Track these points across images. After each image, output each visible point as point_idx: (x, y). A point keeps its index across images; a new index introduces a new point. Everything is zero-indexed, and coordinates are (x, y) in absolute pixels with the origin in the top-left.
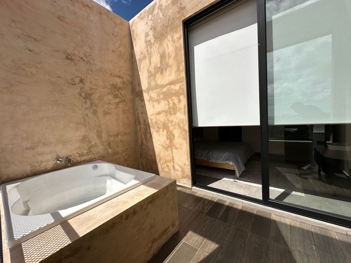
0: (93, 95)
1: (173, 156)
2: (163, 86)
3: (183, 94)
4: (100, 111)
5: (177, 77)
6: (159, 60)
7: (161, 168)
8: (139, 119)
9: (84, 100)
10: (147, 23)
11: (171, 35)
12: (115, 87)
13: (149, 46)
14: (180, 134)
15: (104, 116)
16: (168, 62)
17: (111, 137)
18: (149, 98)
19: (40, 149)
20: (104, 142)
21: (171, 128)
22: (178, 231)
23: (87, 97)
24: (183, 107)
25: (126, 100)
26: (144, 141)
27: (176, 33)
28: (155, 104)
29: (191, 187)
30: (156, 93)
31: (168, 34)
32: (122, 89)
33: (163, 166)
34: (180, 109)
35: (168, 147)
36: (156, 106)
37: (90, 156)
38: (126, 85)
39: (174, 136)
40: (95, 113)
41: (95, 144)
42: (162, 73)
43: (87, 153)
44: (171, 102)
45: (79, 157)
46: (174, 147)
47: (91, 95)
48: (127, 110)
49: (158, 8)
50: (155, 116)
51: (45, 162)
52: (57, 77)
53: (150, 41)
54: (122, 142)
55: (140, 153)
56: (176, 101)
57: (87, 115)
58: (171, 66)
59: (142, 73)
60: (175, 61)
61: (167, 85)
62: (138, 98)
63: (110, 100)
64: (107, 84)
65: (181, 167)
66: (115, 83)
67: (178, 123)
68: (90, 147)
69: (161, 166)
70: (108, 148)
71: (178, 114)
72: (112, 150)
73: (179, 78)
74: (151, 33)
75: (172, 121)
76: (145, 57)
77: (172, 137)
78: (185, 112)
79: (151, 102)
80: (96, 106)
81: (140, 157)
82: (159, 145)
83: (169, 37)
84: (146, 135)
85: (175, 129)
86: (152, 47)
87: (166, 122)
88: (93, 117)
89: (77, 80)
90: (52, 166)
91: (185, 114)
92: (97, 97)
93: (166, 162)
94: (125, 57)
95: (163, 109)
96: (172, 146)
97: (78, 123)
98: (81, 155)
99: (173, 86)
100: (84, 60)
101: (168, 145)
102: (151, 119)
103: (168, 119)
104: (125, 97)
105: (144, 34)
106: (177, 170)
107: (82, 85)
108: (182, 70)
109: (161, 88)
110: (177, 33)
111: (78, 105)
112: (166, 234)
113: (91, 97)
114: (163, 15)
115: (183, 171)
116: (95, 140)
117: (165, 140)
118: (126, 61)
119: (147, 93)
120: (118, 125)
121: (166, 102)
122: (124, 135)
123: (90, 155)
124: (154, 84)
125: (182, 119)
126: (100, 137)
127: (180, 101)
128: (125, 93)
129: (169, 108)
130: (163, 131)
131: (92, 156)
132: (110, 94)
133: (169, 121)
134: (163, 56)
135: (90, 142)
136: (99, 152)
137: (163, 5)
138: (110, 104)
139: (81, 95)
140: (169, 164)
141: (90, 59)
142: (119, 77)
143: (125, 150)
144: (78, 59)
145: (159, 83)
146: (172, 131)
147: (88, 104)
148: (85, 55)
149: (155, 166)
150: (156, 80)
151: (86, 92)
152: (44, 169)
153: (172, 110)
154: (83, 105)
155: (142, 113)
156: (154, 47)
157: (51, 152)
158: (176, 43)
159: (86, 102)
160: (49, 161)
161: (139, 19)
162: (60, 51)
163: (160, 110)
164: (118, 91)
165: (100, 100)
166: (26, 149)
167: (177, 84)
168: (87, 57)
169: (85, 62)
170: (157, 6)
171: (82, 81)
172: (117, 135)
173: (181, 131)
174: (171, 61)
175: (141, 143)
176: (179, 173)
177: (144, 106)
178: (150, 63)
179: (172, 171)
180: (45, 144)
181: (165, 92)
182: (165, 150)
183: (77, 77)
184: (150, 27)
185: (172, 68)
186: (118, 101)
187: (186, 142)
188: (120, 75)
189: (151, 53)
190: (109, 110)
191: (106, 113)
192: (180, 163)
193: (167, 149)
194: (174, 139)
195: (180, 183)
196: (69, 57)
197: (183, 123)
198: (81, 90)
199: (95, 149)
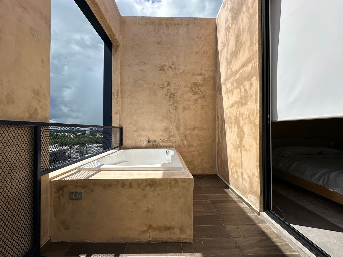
0: (176, 94)
1: (242, 160)
2: (236, 72)
3: (256, 76)
4: (180, 107)
5: (250, 54)
6: (234, 43)
7: (232, 172)
8: (218, 114)
10: (227, 8)
11: (245, 4)
12: (196, 85)
13: (228, 32)
14: (250, 131)
15: (183, 111)
16: (242, 41)
17: (188, 130)
18: (225, 90)
19: (141, 132)
20: (181, 134)
21: (242, 123)
23: (171, 96)
24: (255, 93)
25: (205, 96)
26: (221, 138)
28: (230, 95)
29: (258, 211)
30: (231, 82)
31: (243, 6)
32: (203, 86)
33: (233, 170)
34: (251, 97)
35: (238, 148)
36: (230, 98)
37: (169, 144)
38: (207, 81)
39: (244, 134)
40: (176, 108)
41: (174, 134)
42: (236, 56)
43: (167, 141)
44: (243, 89)
45: (162, 143)
46: (243, 148)
47: (174, 94)
48: (206, 105)
50: (229, 110)
51: (142, 141)
52: (153, 84)
53: (228, 26)
54: (198, 136)
55: (217, 152)
56: (247, 88)
57: (170, 111)
59: (222, 64)
60: (248, 34)
61: (240, 69)
62: (218, 92)
63: (190, 97)
64: (189, 83)
66: (196, 81)
67: (249, 116)
68: (170, 137)
69: (232, 170)
70: (184, 140)
71: (249, 103)
72: (187, 142)
74: (230, 16)
75: (243, 114)
76: (224, 46)
77: (242, 135)
78: (256, 100)
79: (227, 94)
80: (177, 103)
81: (217, 156)
82: (231, 144)
83: (244, 8)
84: (222, 132)
85: (246, 124)
86: (230, 32)
87: (237, 116)
88: (174, 112)
89: (165, 84)
90: (145, 145)
91: (256, 103)
92: (178, 95)
94: (208, 54)
95: (236, 100)
97: (163, 117)
98: (163, 141)
99: (245, 69)
101: (238, 144)
102: (226, 113)
104: (205, 93)
105: (225, 22)
106: (245, 180)
107: (169, 87)
108: (255, 42)
109: (235, 75)
111: (164, 103)
113: (174, 96)
115: (251, 183)
116: (174, 131)
117: (236, 138)
118: (209, 58)
119: (224, 85)
120: (195, 120)
121: (238, 91)
122: (200, 130)
123: (169, 142)
124: (229, 73)
125: (253, 110)
126: (178, 129)
127: (251, 85)
128: (205, 89)
129: (241, 98)
130: (235, 127)
131: (171, 143)
132: (190, 91)
133: (240, 114)
134: (238, 36)
135: (170, 132)
136: (176, 142)
138: (189, 100)
139: (167, 95)
140: (238, 169)
141: (176, 66)
142: (201, 74)
143: (200, 144)
144: (167, 68)
145: (233, 70)
146: (242, 126)
147: (172, 101)
148: (172, 64)
149: (226, 168)
150: (232, 67)
151: (171, 92)
152: (141, 146)
153: (243, 99)
154: (168, 103)
155: (220, 108)
157: (146, 135)
158: (250, 9)
159: (170, 100)
160: (144, 141)
162: (156, 66)
163: (233, 102)
164: (198, 88)
165: (181, 98)
166: (134, 131)
167: (249, 64)
168: (174, 65)
169: (172, 69)
171: (168, 84)
172: (194, 129)
173: (251, 127)
174: (245, 38)
175: (218, 141)
176: (247, 185)
177: (221, 100)
179: (240, 180)
180: (143, 130)
181: (238, 79)
182: (235, 151)
183: (165, 82)
184: (229, 10)
185: (245, 45)
186: (197, 97)
187: (256, 143)
188: (201, 73)
189: (229, 38)
190: (188, 106)
191: (185, 109)
192: (248, 171)
193: (237, 150)
194: (243, 137)
195: (247, 198)
196: (162, 68)
197: (253, 115)
198: (167, 91)
199: (173, 138)
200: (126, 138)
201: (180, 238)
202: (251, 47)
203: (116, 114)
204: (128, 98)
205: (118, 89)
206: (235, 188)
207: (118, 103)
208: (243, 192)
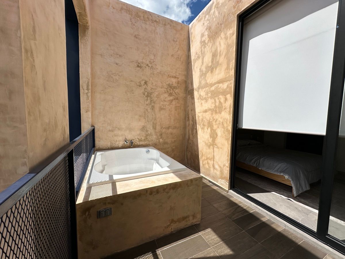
0: (153, 94)
1: (214, 155)
2: (212, 85)
3: (231, 94)
4: (157, 106)
5: (226, 76)
6: (210, 59)
7: (203, 164)
8: (188, 115)
9: (146, 98)
10: (204, 24)
11: (224, 33)
12: (171, 87)
13: (203, 46)
14: (223, 134)
15: (160, 111)
16: (218, 61)
17: (163, 129)
18: (198, 96)
19: (116, 132)
20: (157, 133)
21: (215, 127)
22: (199, 224)
23: (149, 95)
24: (229, 107)
25: (179, 98)
26: (191, 136)
27: (229, 29)
28: (203, 102)
29: (227, 190)
30: (205, 91)
31: (221, 32)
32: (177, 88)
33: (204, 162)
34: (225, 109)
35: (211, 145)
36: (203, 104)
37: (146, 142)
38: (180, 84)
39: (217, 135)
40: (153, 108)
41: (151, 133)
42: (212, 72)
43: (144, 139)
44: (217, 101)
45: (139, 142)
46: (216, 146)
47: (151, 94)
48: (179, 106)
49: (215, 7)
50: (202, 113)
51: (118, 141)
52: (130, 81)
53: (204, 41)
54: (172, 134)
55: (187, 147)
56: (222, 100)
57: (147, 110)
58: (221, 64)
59: (195, 72)
60: (225, 59)
61: (215, 84)
62: (190, 96)
63: (165, 98)
64: (165, 84)
65: (220, 167)
66: (171, 83)
67: (222, 123)
68: (147, 135)
69: (203, 162)
70: (160, 138)
71: (223, 113)
72: (163, 140)
73: (227, 76)
74: (206, 33)
75: (217, 120)
76: (199, 57)
77: (215, 136)
78: (230, 112)
79: (200, 100)
80: (154, 103)
81: (187, 151)
82: (203, 141)
83: (222, 35)
84: (192, 131)
85: (219, 128)
86: (205, 47)
87: (211, 120)
88: (151, 112)
89: (143, 83)
90: (122, 145)
91: (230, 114)
92: (155, 95)
93: (207, 159)
94: (182, 59)
95: (210, 107)
96: (214, 145)
97: (140, 116)
98: (140, 140)
99: (221, 85)
100: (149, 66)
101: (210, 143)
102: (198, 116)
103: (213, 118)
104: (178, 95)
105: (200, 35)
106: (216, 169)
107: (146, 86)
108: (232, 68)
109: (210, 87)
110: (231, 29)
111: (141, 101)
112: (185, 220)
113: (151, 96)
114: (219, 13)
115: (222, 172)
116: (151, 130)
117: (208, 137)
118: (183, 63)
119: (197, 92)
120: (170, 119)
121: (213, 101)
122: (174, 129)
123: (146, 141)
124: (204, 83)
125: (226, 118)
126: (154, 128)
127: (226, 99)
128: (179, 92)
129: (216, 107)
130: (208, 129)
131: (147, 142)
132: (166, 92)
133: (214, 119)
134: (214, 55)
135: (147, 131)
136: (153, 140)
137: (220, 3)
138: (165, 101)
139: (144, 94)
140: (209, 161)
141: (153, 65)
142: (175, 77)
143: (173, 141)
144: (145, 66)
145: (208, 81)
146: (216, 130)
147: (149, 101)
148: (150, 62)
149: (197, 161)
150: (206, 78)
151: (148, 91)
152: (117, 146)
153: (217, 108)
154: (145, 102)
155: (192, 110)
156: (207, 47)
157: (122, 135)
158: (229, 39)
159: (147, 100)
160: (120, 141)
161: (197, 21)
162: (133, 61)
163: (206, 108)
164: (173, 90)
165: (157, 98)
166: (109, 131)
167: (225, 83)
168: (151, 64)
169: (150, 68)
170: (214, 5)
171: (146, 83)
172: (168, 128)
173: (224, 131)
174: (222, 59)
175: (188, 138)
176: (218, 173)
177: (193, 104)
178: (203, 63)
179: (212, 169)
180: (119, 129)
181: (213, 91)
182: (207, 148)
183: (143, 80)
184: (205, 27)
185: (222, 66)
186: (172, 99)
187: (228, 143)
188: (176, 76)
189: (204, 52)
190: (164, 106)
191: (161, 109)
192: (220, 163)
193: (209, 147)
194: (216, 138)
195: (217, 182)
196: (139, 65)
197: (226, 123)
198: (144, 90)
199: (150, 137)
200: (100, 139)
201: (193, 222)
202: (227, 70)
203: (87, 112)
204: (100, 93)
205: (88, 82)
206: (206, 176)
207: (88, 99)
208: (214, 178)
